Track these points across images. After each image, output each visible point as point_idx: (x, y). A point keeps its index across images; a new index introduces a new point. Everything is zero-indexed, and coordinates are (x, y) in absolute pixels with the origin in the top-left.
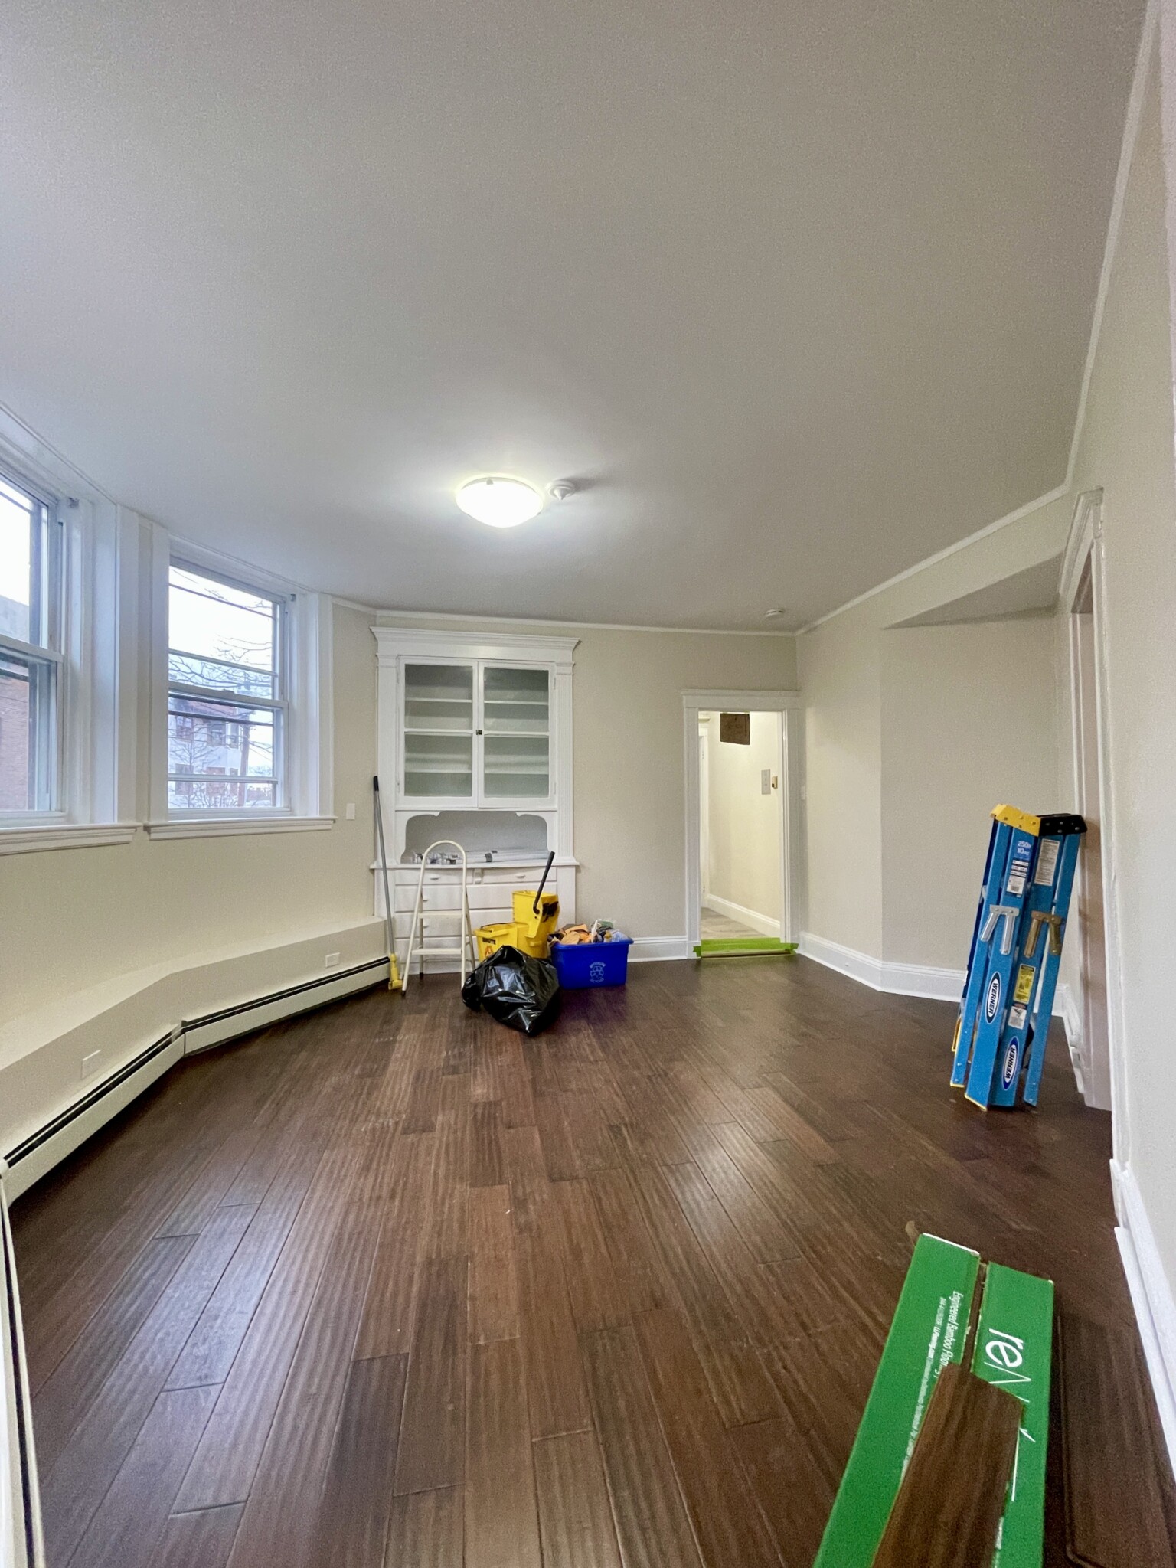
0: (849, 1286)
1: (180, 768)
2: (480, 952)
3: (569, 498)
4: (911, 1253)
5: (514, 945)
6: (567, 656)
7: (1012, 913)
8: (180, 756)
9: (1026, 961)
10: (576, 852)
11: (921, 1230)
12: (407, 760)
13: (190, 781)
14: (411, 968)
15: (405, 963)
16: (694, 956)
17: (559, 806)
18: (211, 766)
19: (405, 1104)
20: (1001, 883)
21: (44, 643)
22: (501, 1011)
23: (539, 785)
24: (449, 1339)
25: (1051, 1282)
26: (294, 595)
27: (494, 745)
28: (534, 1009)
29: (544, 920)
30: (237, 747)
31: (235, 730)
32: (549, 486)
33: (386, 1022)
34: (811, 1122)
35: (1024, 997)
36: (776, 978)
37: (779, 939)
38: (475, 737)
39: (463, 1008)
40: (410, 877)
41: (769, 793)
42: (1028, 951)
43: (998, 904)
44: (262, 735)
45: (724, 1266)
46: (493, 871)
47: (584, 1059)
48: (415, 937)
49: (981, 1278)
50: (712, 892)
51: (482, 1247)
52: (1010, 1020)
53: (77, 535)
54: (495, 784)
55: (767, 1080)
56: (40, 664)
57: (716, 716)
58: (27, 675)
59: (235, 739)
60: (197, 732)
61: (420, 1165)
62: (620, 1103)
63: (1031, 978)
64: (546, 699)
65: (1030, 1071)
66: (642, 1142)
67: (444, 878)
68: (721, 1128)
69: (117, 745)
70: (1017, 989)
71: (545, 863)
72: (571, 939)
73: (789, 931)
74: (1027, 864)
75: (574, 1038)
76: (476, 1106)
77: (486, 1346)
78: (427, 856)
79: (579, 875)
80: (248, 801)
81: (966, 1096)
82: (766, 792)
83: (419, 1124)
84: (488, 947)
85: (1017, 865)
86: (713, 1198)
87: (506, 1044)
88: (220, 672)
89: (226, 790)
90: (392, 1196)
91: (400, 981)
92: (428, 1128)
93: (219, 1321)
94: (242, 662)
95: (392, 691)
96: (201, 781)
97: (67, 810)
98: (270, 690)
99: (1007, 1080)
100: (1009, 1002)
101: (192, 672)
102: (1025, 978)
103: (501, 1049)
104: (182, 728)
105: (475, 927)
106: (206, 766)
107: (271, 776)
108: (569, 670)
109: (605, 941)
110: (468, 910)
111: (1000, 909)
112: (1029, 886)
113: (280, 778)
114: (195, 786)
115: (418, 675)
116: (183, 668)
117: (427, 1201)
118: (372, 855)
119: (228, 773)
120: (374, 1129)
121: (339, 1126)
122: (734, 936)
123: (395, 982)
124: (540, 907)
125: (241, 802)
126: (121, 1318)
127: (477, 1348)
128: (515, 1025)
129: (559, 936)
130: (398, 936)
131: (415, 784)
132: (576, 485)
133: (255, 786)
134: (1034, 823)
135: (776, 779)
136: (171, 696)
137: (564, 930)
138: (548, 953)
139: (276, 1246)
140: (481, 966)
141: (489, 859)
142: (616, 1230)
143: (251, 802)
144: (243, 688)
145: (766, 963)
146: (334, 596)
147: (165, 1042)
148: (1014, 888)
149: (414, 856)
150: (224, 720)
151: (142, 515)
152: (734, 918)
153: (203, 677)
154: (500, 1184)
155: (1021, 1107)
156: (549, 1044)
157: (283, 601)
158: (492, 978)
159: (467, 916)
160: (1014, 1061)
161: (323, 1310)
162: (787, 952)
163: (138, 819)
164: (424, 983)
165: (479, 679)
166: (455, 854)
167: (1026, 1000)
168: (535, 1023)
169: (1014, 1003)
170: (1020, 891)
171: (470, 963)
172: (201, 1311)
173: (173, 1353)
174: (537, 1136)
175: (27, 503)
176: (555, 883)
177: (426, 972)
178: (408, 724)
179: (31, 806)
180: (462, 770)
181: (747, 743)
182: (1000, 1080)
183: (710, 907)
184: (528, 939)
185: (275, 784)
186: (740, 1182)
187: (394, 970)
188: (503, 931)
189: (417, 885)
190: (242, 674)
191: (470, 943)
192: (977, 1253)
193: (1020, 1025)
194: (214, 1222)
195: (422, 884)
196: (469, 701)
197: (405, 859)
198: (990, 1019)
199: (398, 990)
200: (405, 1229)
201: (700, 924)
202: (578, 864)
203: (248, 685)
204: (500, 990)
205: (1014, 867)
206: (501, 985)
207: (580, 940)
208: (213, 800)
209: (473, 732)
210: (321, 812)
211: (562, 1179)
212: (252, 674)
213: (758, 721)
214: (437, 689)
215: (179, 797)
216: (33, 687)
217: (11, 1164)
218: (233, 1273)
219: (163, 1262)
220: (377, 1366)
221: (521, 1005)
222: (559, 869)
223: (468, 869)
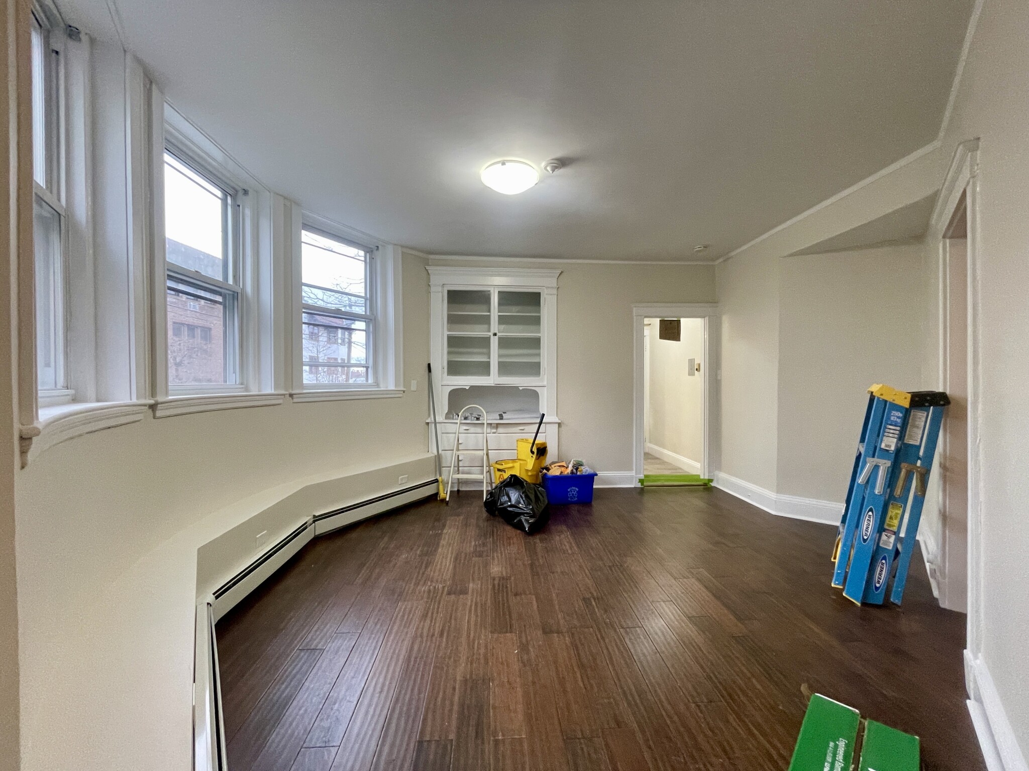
0: (758, 726)
1: (311, 358)
2: (496, 477)
3: (557, 172)
4: (806, 706)
5: (518, 474)
6: (553, 282)
7: (885, 465)
8: (311, 351)
9: (895, 499)
10: (559, 413)
11: (813, 690)
12: (449, 353)
13: (317, 366)
14: (452, 487)
15: (448, 483)
16: (639, 485)
17: (547, 383)
18: (329, 356)
19: (449, 574)
20: (876, 442)
21: (231, 281)
22: (509, 517)
23: (534, 369)
24: (478, 734)
25: (917, 737)
26: (378, 247)
27: (505, 343)
28: (531, 517)
29: (537, 458)
30: (345, 345)
31: (343, 334)
32: (543, 164)
33: (438, 520)
34: (727, 607)
35: (893, 526)
36: (697, 502)
37: (699, 476)
38: (492, 337)
39: (485, 514)
40: (451, 428)
41: (694, 375)
42: (898, 492)
43: (873, 456)
44: (359, 337)
45: (666, 704)
46: (503, 425)
47: (564, 552)
48: (454, 467)
49: (861, 729)
50: (650, 442)
51: (499, 674)
52: (881, 542)
53: (248, 212)
54: (505, 368)
55: (693, 573)
56: (228, 294)
57: (656, 322)
58: (221, 301)
59: (343, 340)
60: (321, 336)
61: (459, 614)
62: (590, 582)
63: (900, 512)
64: (539, 312)
65: (896, 579)
66: (606, 611)
67: (472, 429)
68: (660, 605)
69: (272, 343)
70: (888, 519)
71: (538, 421)
72: (555, 472)
73: (707, 470)
74: (898, 428)
75: (558, 538)
76: (494, 579)
77: (503, 741)
78: (462, 415)
79: (560, 429)
80: (351, 379)
81: (844, 594)
82: (691, 374)
83: (458, 589)
84: (501, 475)
85: (890, 429)
86: (656, 653)
87: (513, 539)
88: (334, 298)
89: (338, 371)
90: (441, 635)
91: (445, 494)
92: (464, 592)
93: (337, 706)
94: (347, 291)
95: (439, 308)
96: (324, 366)
97: (245, 384)
98: (364, 308)
99: (878, 585)
100: (881, 529)
101: (317, 298)
102: (892, 512)
103: (510, 542)
104: (312, 333)
105: (492, 462)
106: (326, 357)
107: (365, 363)
108: (555, 292)
109: (578, 473)
110: (488, 450)
111: (876, 460)
112: (899, 445)
113: (371, 364)
114: (320, 369)
115: (456, 297)
116: (312, 296)
117: (463, 640)
118: (427, 414)
119: (340, 361)
120: (429, 591)
121: (407, 587)
122: (667, 473)
123: (442, 495)
124: (535, 450)
125: (347, 379)
126: (279, 698)
127: (497, 742)
128: (519, 526)
129: (548, 469)
130: (443, 466)
131: (454, 368)
132: (561, 163)
133: (356, 369)
134: (906, 398)
135: (699, 365)
136: (304, 312)
137: (550, 466)
138: (540, 480)
139: (369, 662)
140: (496, 487)
141: (501, 417)
142: (589, 670)
143: (354, 379)
144: (348, 308)
145: (691, 491)
146: (402, 246)
147: (304, 528)
148: (886, 446)
149: (453, 415)
150: (337, 328)
151: (285, 198)
152: (666, 460)
153: (324, 301)
154: (511, 632)
155: (887, 605)
156: (541, 540)
157: (371, 250)
158: (504, 496)
159: (487, 454)
160: (884, 572)
161: (399, 705)
162: (705, 485)
163: (286, 389)
164: (461, 496)
165: (495, 299)
166: (480, 414)
167: (894, 528)
168: (532, 526)
169: (885, 530)
170: (893, 448)
171: (489, 485)
172: (326, 698)
173: (309, 724)
174: (535, 602)
175: (219, 193)
176: (544, 434)
177: (460, 489)
178: (449, 330)
179: (225, 381)
180: (483, 359)
181: (679, 340)
182: (872, 584)
183: (650, 452)
184: (527, 471)
185: (367, 368)
186: (675, 644)
187: (441, 487)
188: (510, 465)
189: (455, 433)
190: (347, 299)
191: (489, 472)
192: (857, 711)
193: (889, 546)
194: (333, 642)
195: (459, 433)
196: (488, 314)
197: (448, 416)
198: (865, 541)
199: (443, 500)
200: (450, 658)
201: (644, 464)
202: (560, 421)
203: (350, 306)
204: (509, 504)
205: (888, 430)
206: (510, 500)
207: (561, 472)
208: (331, 377)
209: (491, 334)
210: (396, 386)
211: (551, 632)
212: (353, 299)
213: (686, 324)
214: (469, 307)
215: (311, 376)
216: (225, 307)
217: (217, 598)
218: (345, 675)
219: (304, 664)
220: (433, 746)
221: (523, 514)
222: (547, 425)
223: (488, 424)
